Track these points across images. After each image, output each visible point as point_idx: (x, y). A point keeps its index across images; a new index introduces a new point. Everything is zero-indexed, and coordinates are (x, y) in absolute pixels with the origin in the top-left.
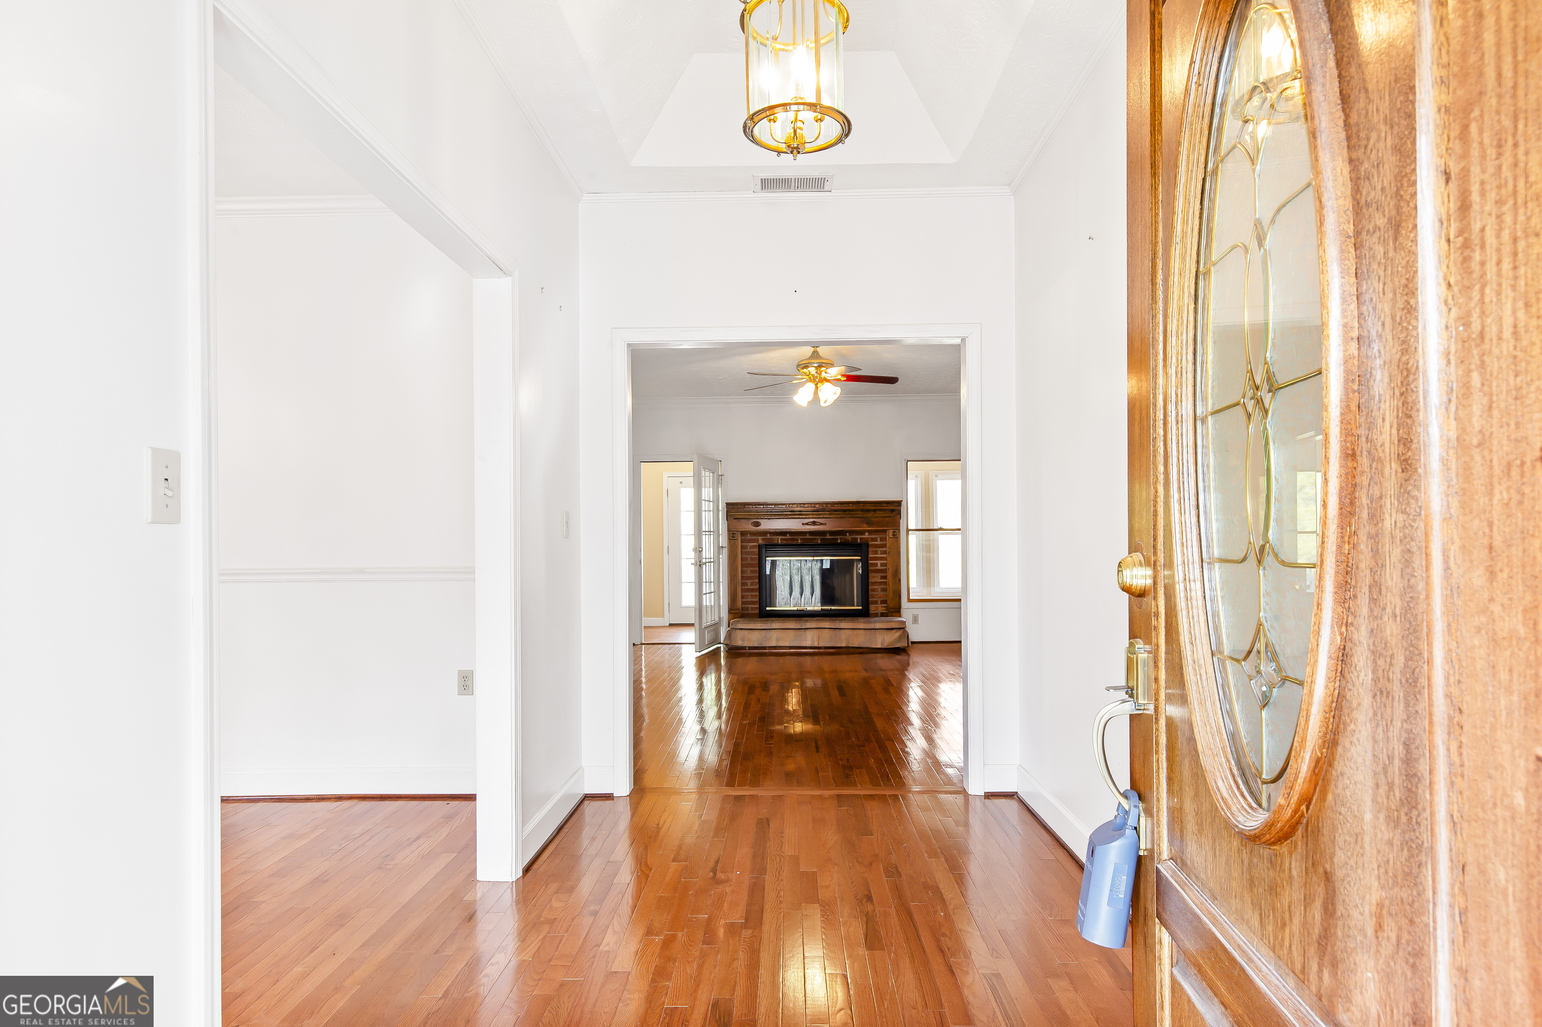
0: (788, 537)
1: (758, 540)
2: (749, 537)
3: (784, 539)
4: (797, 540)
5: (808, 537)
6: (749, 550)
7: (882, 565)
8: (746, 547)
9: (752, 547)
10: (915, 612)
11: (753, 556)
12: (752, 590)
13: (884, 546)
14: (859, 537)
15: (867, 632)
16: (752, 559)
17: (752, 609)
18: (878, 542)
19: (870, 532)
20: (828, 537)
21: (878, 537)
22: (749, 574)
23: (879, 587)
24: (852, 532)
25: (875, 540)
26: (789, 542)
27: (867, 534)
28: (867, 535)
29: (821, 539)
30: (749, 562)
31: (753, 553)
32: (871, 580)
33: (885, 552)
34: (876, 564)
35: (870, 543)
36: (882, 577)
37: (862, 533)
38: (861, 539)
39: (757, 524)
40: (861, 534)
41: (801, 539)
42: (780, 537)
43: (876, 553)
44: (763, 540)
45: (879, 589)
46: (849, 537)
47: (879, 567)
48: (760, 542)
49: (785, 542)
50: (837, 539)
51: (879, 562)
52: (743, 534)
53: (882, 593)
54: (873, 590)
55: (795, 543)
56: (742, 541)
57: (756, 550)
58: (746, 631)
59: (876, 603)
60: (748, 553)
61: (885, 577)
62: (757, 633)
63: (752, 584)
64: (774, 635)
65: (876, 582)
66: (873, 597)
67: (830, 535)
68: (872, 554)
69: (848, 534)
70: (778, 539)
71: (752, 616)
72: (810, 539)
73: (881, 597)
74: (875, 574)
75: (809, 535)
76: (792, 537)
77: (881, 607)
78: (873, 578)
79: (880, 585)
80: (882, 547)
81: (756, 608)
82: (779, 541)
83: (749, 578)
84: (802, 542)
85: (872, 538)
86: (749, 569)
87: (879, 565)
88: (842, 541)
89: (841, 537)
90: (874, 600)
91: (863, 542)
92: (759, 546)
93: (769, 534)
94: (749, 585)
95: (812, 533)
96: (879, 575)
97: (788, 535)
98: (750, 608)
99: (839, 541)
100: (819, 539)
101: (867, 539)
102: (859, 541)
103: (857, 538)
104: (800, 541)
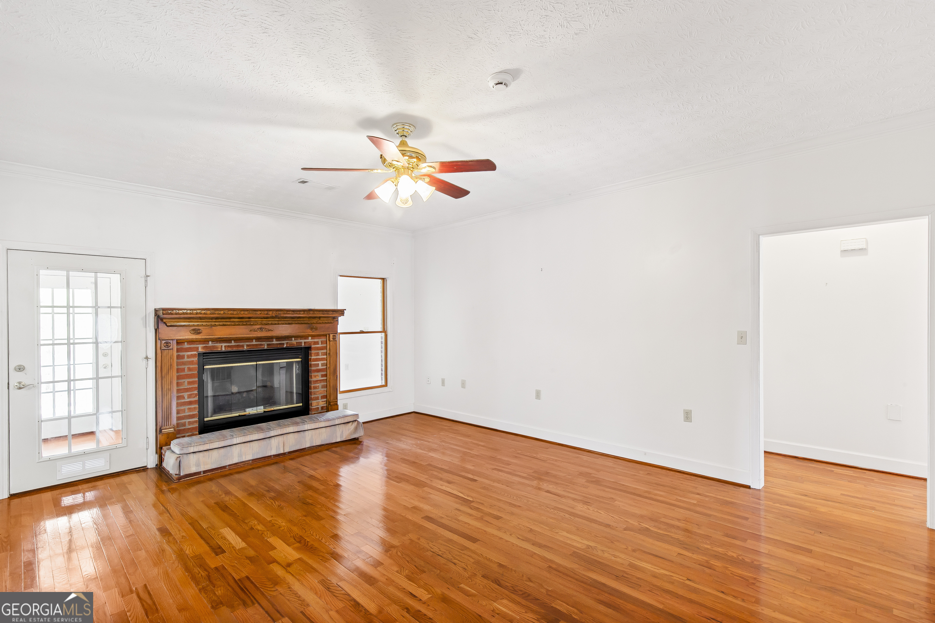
0: (233, 343)
1: (198, 348)
2: (186, 345)
3: (228, 346)
4: (243, 346)
5: (254, 343)
6: (186, 359)
7: (322, 365)
8: (183, 357)
9: (190, 357)
10: (346, 402)
11: (191, 366)
12: (190, 403)
13: (325, 348)
14: (303, 341)
16: (190, 369)
17: (190, 423)
18: (320, 345)
19: (313, 337)
20: (275, 342)
21: (320, 340)
22: (186, 386)
23: (320, 385)
24: (296, 337)
25: (317, 343)
26: (235, 349)
27: (310, 338)
28: (310, 340)
29: (268, 345)
30: (186, 372)
31: (192, 363)
32: (313, 379)
33: (325, 354)
34: (317, 365)
35: (313, 346)
36: (322, 376)
37: (306, 337)
38: (305, 343)
39: (197, 332)
40: (305, 339)
41: (247, 346)
42: (224, 345)
43: (318, 354)
44: (203, 348)
45: (320, 386)
46: (294, 342)
47: (320, 367)
48: (200, 350)
49: (230, 349)
50: (283, 344)
51: (320, 363)
52: (179, 342)
53: (323, 389)
54: (315, 388)
55: (240, 349)
56: (178, 350)
57: (196, 359)
58: (201, 454)
59: (317, 398)
60: (184, 363)
61: (325, 375)
62: (215, 452)
63: (189, 396)
64: (235, 450)
65: (317, 381)
66: (315, 394)
67: (277, 341)
68: (314, 356)
69: (293, 339)
70: (222, 346)
71: (191, 432)
72: (256, 345)
73: (321, 393)
74: (316, 374)
75: (256, 342)
76: (238, 344)
77: (322, 401)
78: (315, 377)
79: (321, 382)
80: (322, 350)
81: (195, 422)
82: (223, 349)
83: (187, 390)
84: (248, 348)
85: (314, 342)
86: (186, 381)
87: (320, 365)
88: (288, 346)
89: (287, 342)
90: (316, 396)
91: (307, 346)
92: (199, 354)
93: (211, 341)
94: (186, 397)
95: (258, 339)
96: (320, 374)
97: (233, 342)
98: (187, 423)
99: (285, 346)
100: (266, 345)
101: (310, 343)
102: (303, 345)
103: (301, 342)
104: (245, 348)
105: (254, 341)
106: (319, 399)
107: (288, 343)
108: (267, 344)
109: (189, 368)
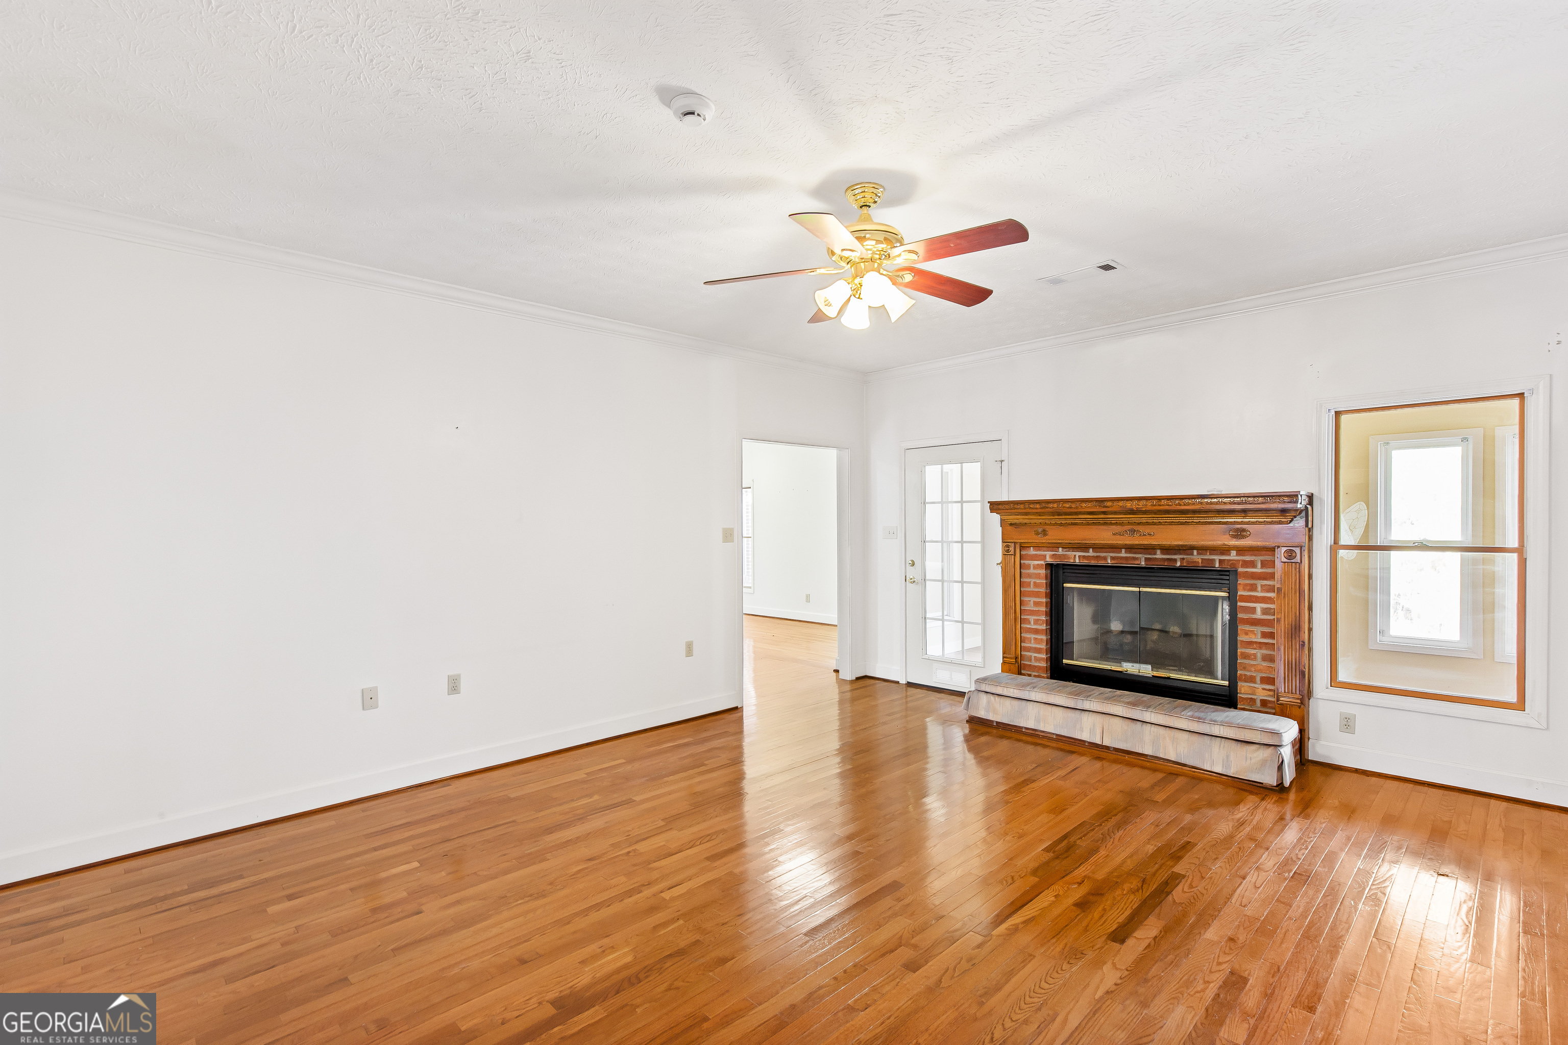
0: (1091, 553)
1: (1045, 556)
2: (1032, 551)
3: (1085, 557)
4: (1105, 558)
5: (1123, 554)
6: (1032, 571)
7: (1265, 611)
8: (1028, 567)
9: (1036, 567)
10: (1349, 710)
11: (1038, 581)
13: (1272, 576)
14: (1217, 558)
15: (1196, 738)
16: (1036, 585)
17: (1037, 659)
18: (1259, 570)
19: (1241, 550)
20: (1159, 555)
21: (1258, 559)
22: (1030, 607)
23: (1259, 653)
24: (1202, 549)
25: (1252, 564)
26: (1093, 562)
27: (1234, 553)
28: (1233, 555)
29: (1148, 559)
30: (1032, 588)
31: (1038, 576)
32: (1241, 638)
33: (1271, 589)
34: (1253, 610)
35: (1240, 570)
36: (1264, 635)
37: (1225, 550)
38: (1220, 561)
39: (1045, 533)
40: (1222, 554)
41: (1112, 558)
42: (1078, 554)
43: (1253, 588)
44: (1052, 556)
45: (1259, 656)
46: (1197, 558)
47: (1259, 615)
48: (1049, 560)
49: (1085, 562)
50: (1175, 560)
51: (1259, 607)
52: (1024, 547)
53: (1265, 664)
54: (1246, 656)
55: (1101, 563)
56: (1022, 557)
57: (1043, 572)
59: (1249, 679)
60: (1029, 576)
61: (1271, 635)
63: (1036, 622)
66: (1244, 669)
67: (1162, 553)
68: (1244, 590)
69: (1195, 552)
70: (1075, 556)
71: (1038, 672)
72: (1126, 558)
73: (1260, 671)
74: (1247, 628)
75: (1126, 553)
76: (1098, 554)
77: (1264, 689)
78: (1246, 634)
79: (1260, 648)
80: (1265, 579)
81: (1042, 659)
82: (1077, 561)
83: (1032, 613)
84: (1113, 562)
85: (1244, 561)
86: (1033, 599)
87: (1259, 611)
88: (1185, 565)
89: (1182, 556)
90: (1248, 674)
91: (1227, 567)
92: (1050, 566)
93: (1062, 547)
94: (1032, 623)
95: (1130, 548)
96: (1259, 629)
97: (1091, 550)
98: (1033, 658)
99: (1178, 564)
100: (1143, 559)
101: (1234, 563)
102: (1217, 565)
103: (1213, 560)
104: (1109, 562)
105: (1123, 551)
106: (1255, 682)
107: (1183, 559)
108: (1145, 558)
109: (1035, 583)
